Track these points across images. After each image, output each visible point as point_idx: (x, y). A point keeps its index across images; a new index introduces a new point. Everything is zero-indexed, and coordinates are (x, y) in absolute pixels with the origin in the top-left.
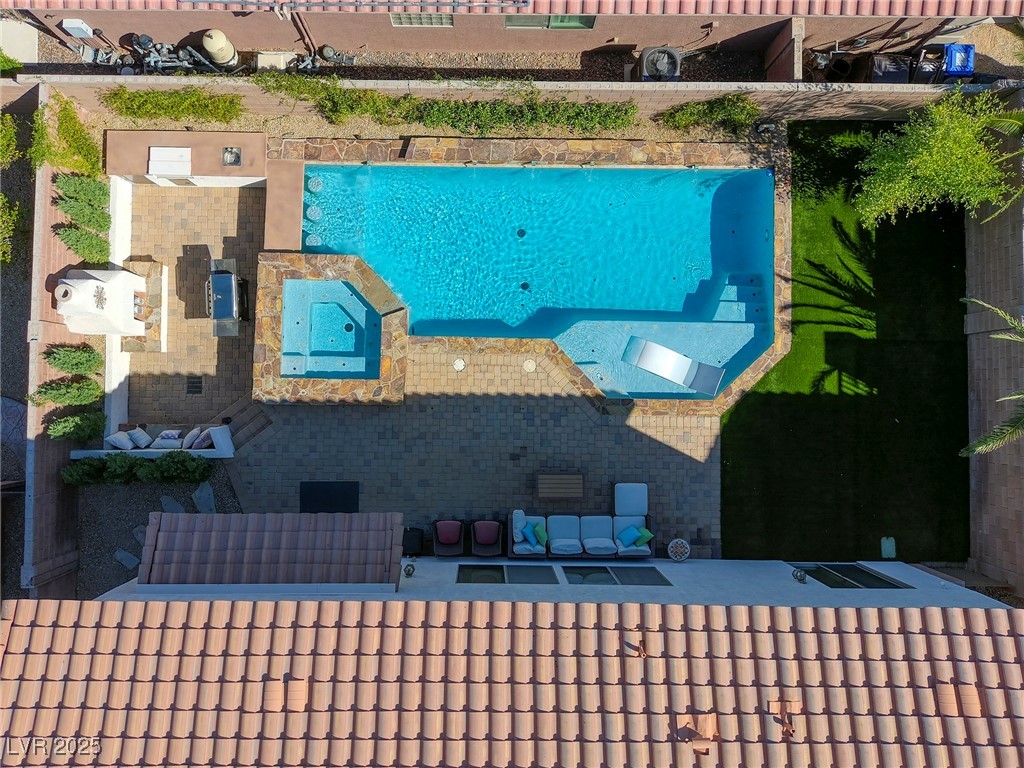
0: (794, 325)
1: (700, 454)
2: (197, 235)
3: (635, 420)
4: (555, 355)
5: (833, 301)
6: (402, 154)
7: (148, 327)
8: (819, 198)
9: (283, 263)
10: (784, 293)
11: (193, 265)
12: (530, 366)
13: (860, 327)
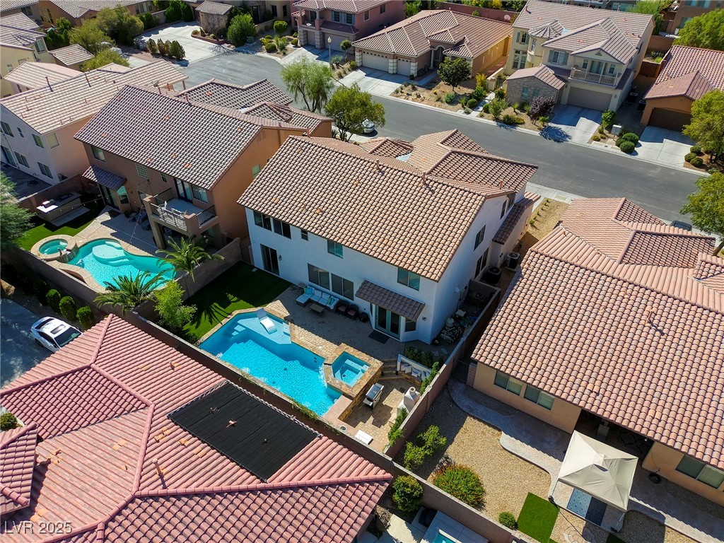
0: (230, 314)
3: (287, 314)
4: (293, 338)
8: (195, 335)
9: (349, 391)
10: (224, 321)
11: (379, 422)
13: (215, 306)
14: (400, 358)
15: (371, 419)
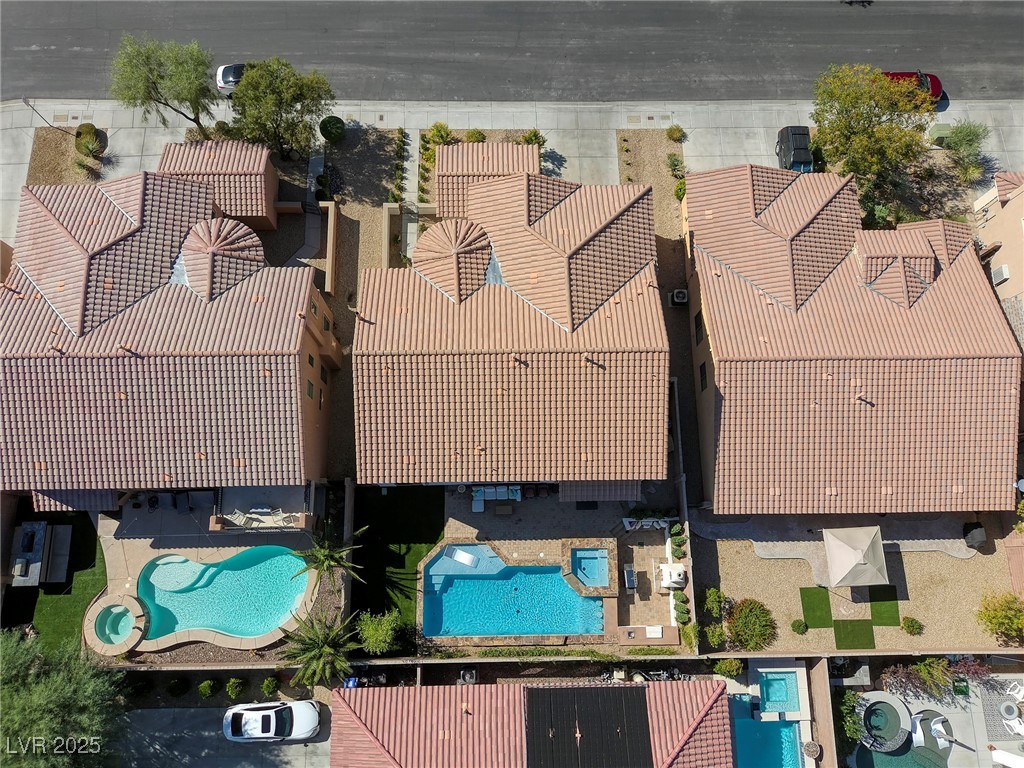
0: (417, 572)
1: (451, 520)
2: (645, 605)
3: (475, 532)
4: (506, 560)
5: (402, 582)
6: (566, 638)
7: (659, 567)
8: (406, 625)
9: (609, 593)
10: (420, 585)
11: (645, 594)
12: (515, 555)
14: (626, 521)
15: (637, 596)
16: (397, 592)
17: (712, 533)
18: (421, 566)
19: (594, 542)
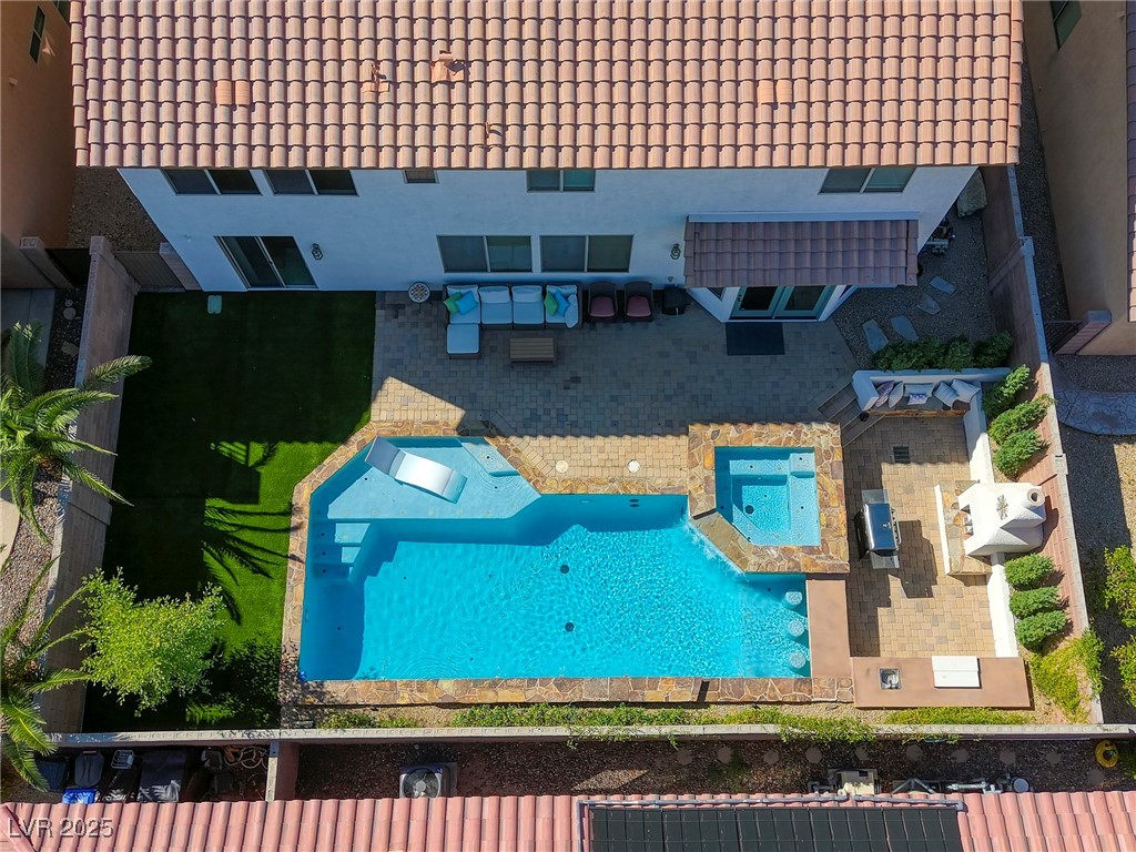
0: (289, 511)
1: (392, 384)
2: (920, 610)
3: (455, 415)
4: (536, 479)
5: (246, 536)
6: (705, 685)
7: (955, 505)
8: (252, 648)
9: (822, 564)
10: (298, 544)
11: (921, 581)
12: (562, 467)
13: (221, 510)
14: (863, 381)
15: (895, 585)
16: (231, 561)
17: (1101, 417)
18: (303, 494)
19: (775, 434)
